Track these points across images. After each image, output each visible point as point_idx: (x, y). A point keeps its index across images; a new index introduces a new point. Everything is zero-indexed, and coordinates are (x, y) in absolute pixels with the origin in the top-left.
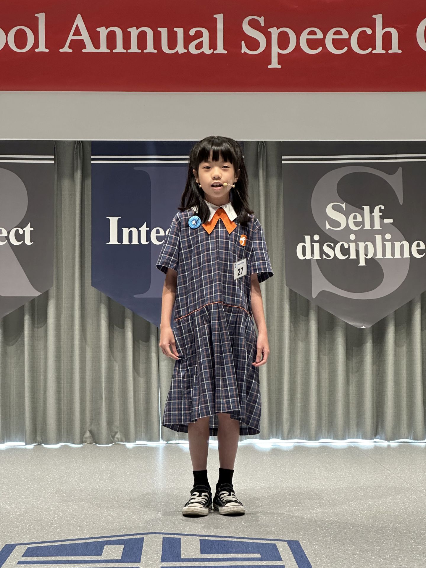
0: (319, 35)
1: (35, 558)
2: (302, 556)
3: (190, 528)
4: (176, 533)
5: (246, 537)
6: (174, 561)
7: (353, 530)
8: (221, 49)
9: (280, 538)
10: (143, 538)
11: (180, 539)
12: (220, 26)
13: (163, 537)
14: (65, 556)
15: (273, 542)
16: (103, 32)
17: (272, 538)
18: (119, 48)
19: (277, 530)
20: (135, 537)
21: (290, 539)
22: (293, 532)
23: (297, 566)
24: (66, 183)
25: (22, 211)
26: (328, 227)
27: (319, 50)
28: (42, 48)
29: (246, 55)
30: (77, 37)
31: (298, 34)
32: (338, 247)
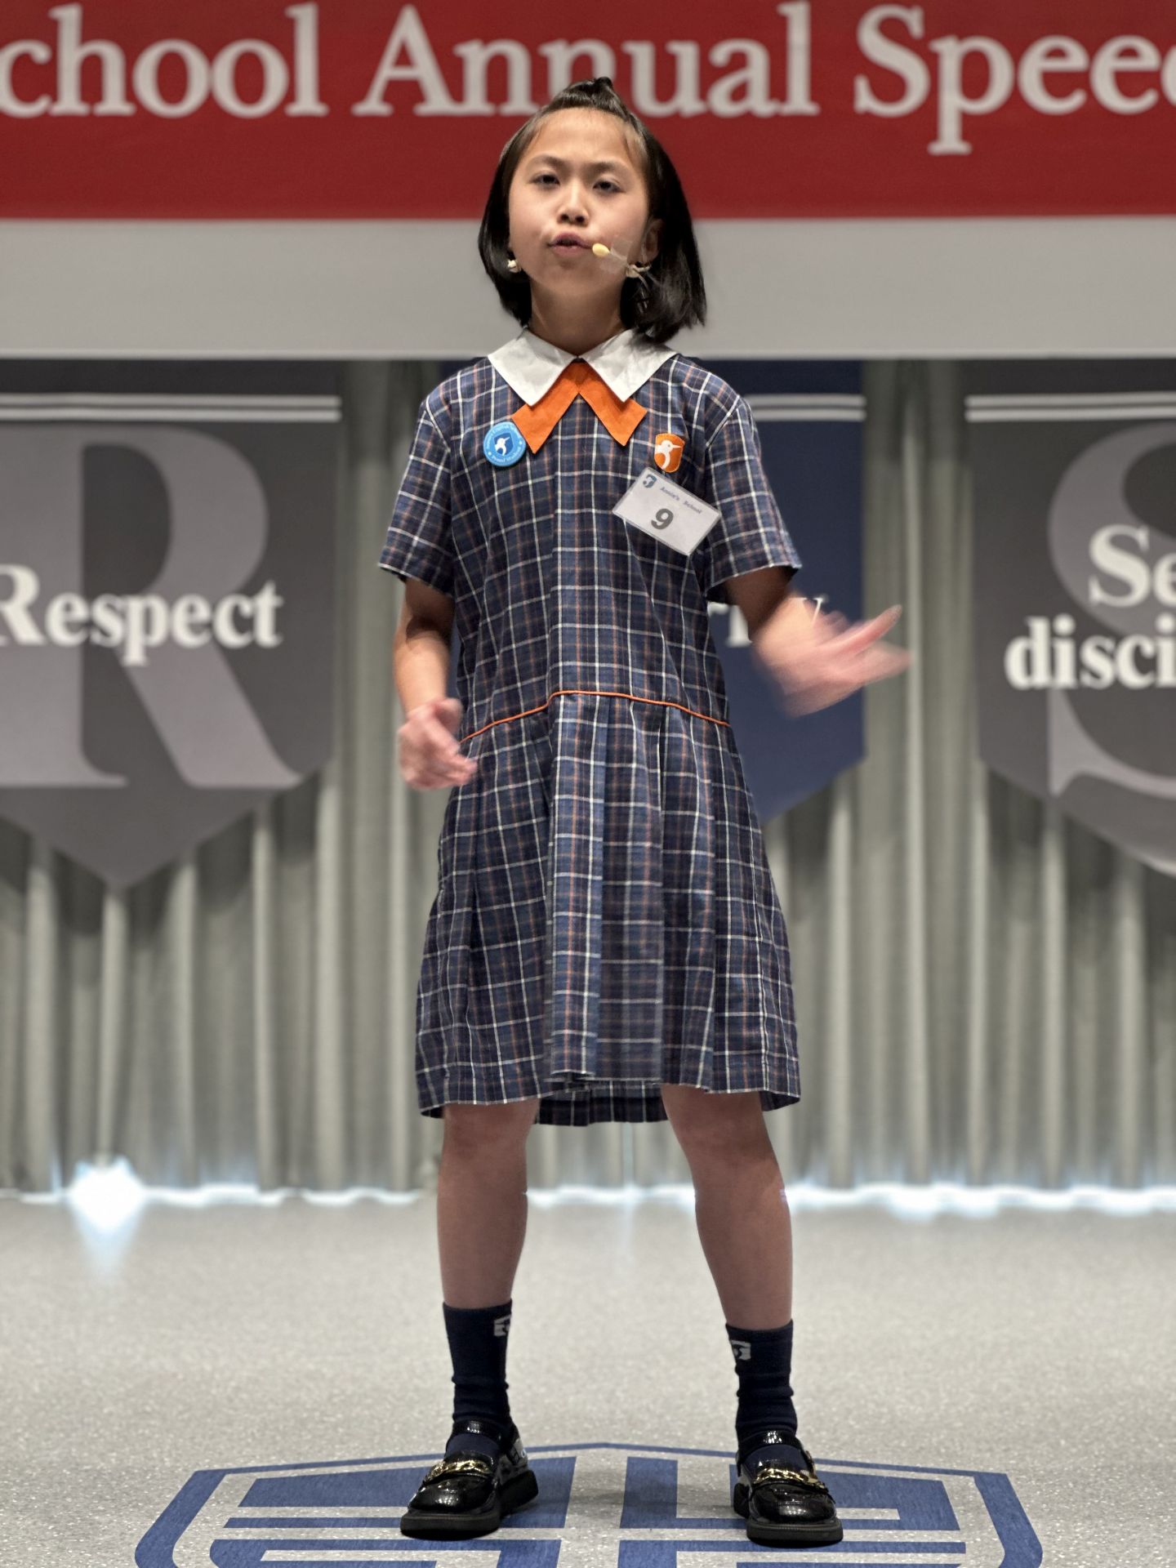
0: (1076, 58)
1: (276, 1509)
2: (1014, 1518)
3: (704, 1433)
4: (666, 1445)
5: (860, 1460)
6: (657, 1526)
7: (1161, 1445)
8: (800, 101)
9: (955, 1467)
10: (573, 1459)
11: (674, 1463)
12: (799, 37)
13: (630, 1460)
14: (358, 1505)
15: (936, 1477)
16: (475, 56)
17: (931, 1465)
18: (519, 102)
19: (948, 1444)
20: (550, 1455)
21: (981, 1468)
22: (991, 1450)
23: (1000, 1545)
24: (370, 475)
25: (251, 552)
26: (1097, 594)
27: (1076, 100)
28: (308, 104)
29: (869, 116)
30: (403, 73)
31: (1017, 56)
32: (1125, 651)
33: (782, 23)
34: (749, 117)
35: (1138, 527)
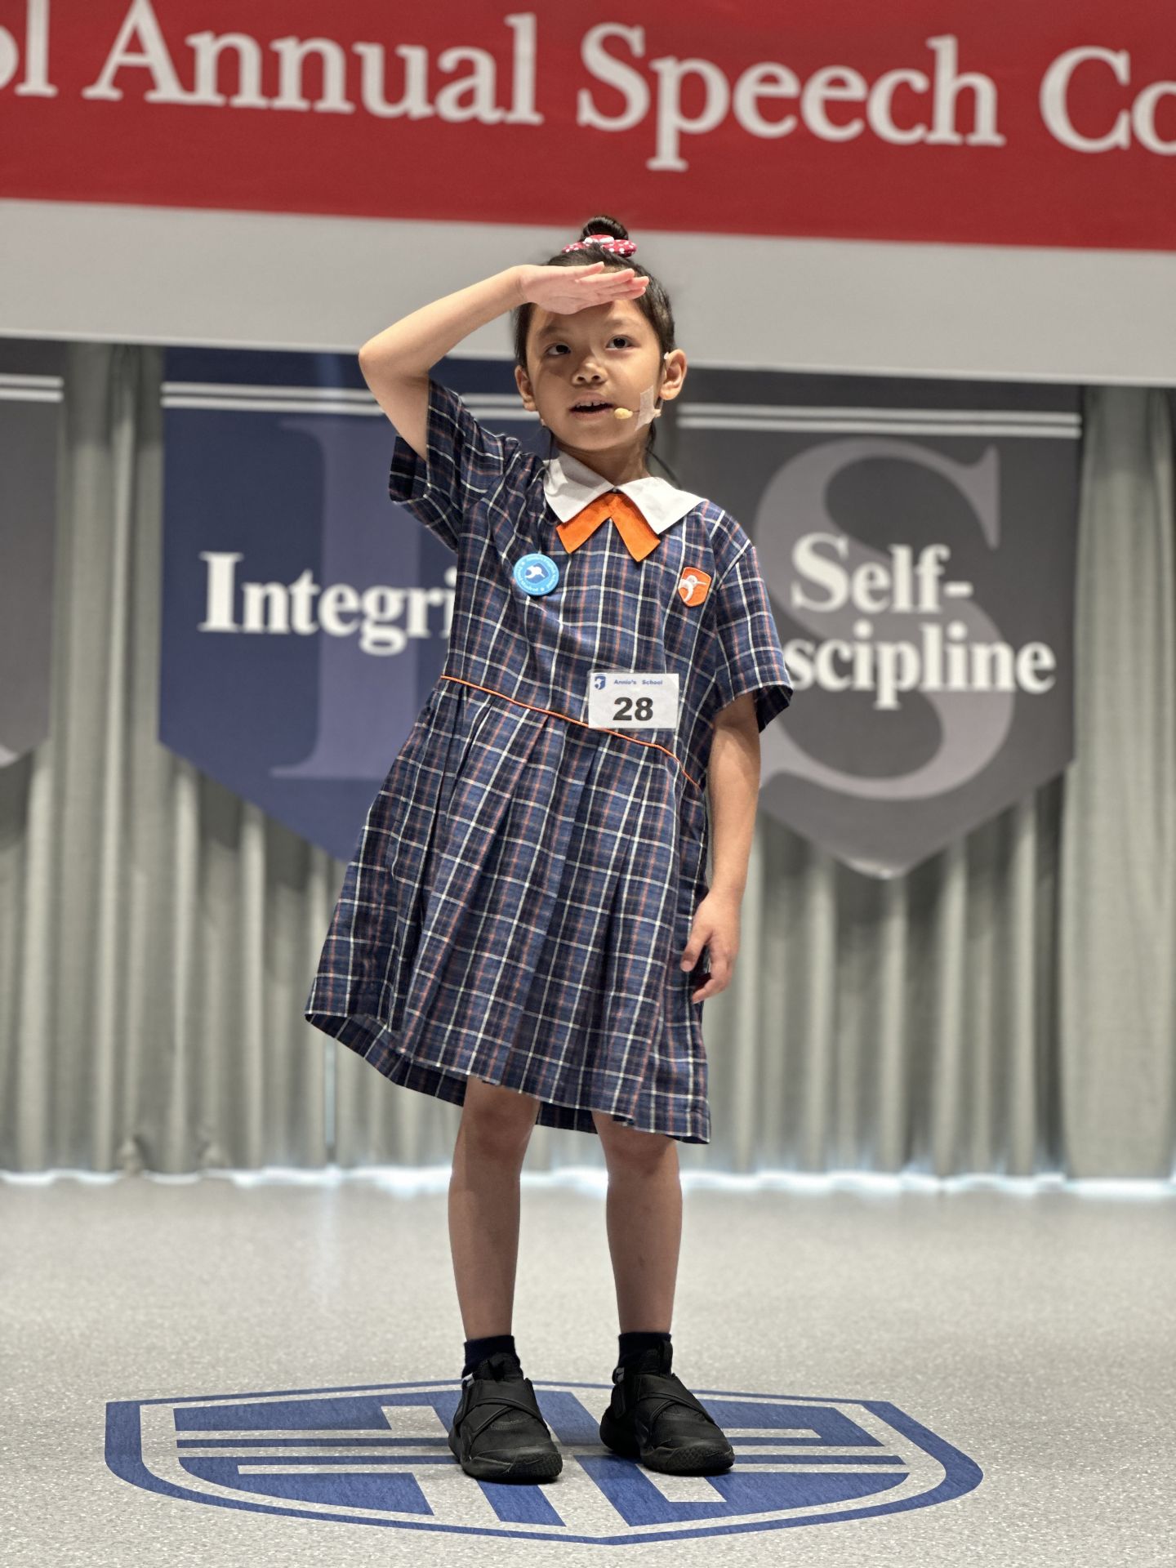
0: (788, 86)
8: (524, 111)
9: (837, 1397)
12: (525, 48)
15: (827, 1405)
16: (206, 47)
17: (812, 1395)
18: (249, 95)
21: (863, 1398)
22: (858, 1383)
24: (88, 458)
26: (798, 599)
27: (787, 126)
28: (37, 84)
29: (590, 129)
30: (134, 60)
31: (732, 81)
32: (824, 655)
33: (510, 34)
34: (474, 122)
35: (838, 536)
